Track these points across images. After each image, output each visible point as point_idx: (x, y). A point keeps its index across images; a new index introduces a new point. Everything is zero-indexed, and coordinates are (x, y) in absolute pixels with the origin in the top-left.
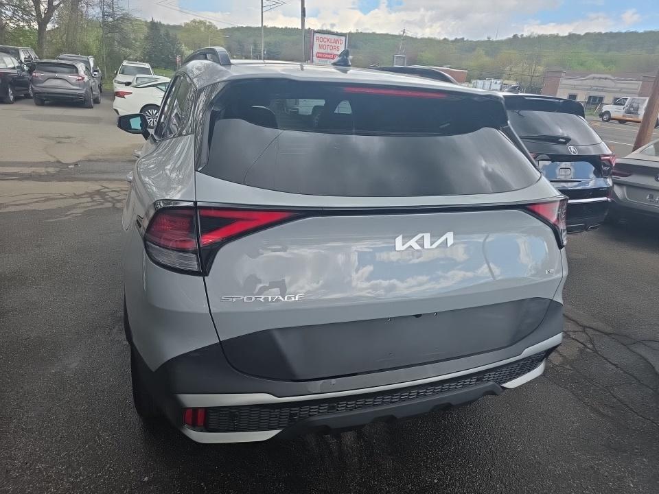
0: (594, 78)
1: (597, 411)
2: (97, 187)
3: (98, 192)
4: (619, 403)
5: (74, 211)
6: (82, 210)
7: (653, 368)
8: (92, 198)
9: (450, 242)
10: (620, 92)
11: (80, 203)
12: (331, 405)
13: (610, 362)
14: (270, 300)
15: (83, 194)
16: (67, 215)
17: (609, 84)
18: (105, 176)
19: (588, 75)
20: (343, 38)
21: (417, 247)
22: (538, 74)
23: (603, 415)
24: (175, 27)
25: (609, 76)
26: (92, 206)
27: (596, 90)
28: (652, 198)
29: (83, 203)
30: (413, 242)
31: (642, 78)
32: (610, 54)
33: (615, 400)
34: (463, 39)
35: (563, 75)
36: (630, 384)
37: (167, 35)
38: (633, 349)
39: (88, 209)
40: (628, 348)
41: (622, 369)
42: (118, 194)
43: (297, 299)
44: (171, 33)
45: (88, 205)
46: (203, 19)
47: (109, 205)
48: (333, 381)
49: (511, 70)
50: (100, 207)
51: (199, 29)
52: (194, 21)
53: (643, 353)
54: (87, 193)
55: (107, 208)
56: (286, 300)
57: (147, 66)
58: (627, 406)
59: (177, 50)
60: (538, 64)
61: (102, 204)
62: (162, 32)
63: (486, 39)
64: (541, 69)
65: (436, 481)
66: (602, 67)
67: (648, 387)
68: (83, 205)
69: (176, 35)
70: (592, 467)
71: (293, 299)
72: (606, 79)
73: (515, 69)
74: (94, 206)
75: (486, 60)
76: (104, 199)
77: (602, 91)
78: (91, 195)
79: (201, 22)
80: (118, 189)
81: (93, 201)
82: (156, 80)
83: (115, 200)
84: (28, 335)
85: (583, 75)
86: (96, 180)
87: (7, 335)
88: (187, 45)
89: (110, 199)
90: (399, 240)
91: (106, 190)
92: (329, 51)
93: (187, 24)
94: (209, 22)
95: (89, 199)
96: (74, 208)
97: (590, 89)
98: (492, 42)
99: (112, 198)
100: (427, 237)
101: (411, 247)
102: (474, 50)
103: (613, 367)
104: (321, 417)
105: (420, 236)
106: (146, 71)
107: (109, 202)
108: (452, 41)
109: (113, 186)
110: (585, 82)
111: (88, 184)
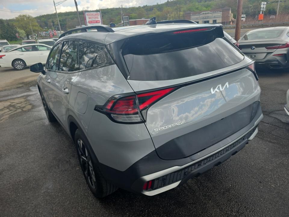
0: (203, 14)
1: (271, 142)
2: (8, 103)
3: (10, 106)
4: (277, 137)
5: (4, 117)
6: (8, 116)
7: (281, 121)
8: (9, 109)
9: (228, 86)
10: (215, 17)
11: (4, 113)
12: (199, 164)
13: (265, 123)
14: (173, 126)
15: (3, 108)
16: (1, 120)
17: (210, 15)
18: (9, 97)
19: (201, 13)
20: (99, 13)
21: (218, 91)
22: (181, 16)
23: (274, 143)
24: (10, 20)
25: (209, 12)
26: (11, 113)
27: (205, 18)
28: (252, 56)
29: (6, 112)
30: (216, 90)
31: (221, 10)
32: (206, 3)
33: (274, 136)
34: (147, 5)
35: (191, 14)
36: (276, 129)
37: (8, 25)
38: (271, 116)
39: (10, 115)
40: (269, 116)
41: (271, 124)
42: (21, 104)
43: (183, 123)
44: (10, 23)
45: (9, 113)
46: (24, 14)
47: (20, 110)
48: (199, 154)
49: (170, 16)
50: (16, 112)
51: (24, 19)
52: (20, 16)
53: (274, 116)
54: (5, 107)
55: (19, 112)
56: (179, 124)
57: (5, 41)
58: (280, 137)
59: (15, 31)
60: (180, 11)
61: (16, 111)
62: (5, 24)
63: (157, 4)
64: (182, 13)
65: (231, 186)
66: (205, 9)
67: (283, 128)
68: (6, 113)
69: (13, 24)
70: (280, 163)
71: (182, 123)
72: (208, 13)
73: (171, 15)
74: (12, 112)
75: (158, 13)
76: (15, 108)
77: (208, 18)
78: (8, 107)
79: (24, 16)
80: (20, 102)
81: (11, 110)
82: (16, 47)
83: (21, 107)
84: (19, 180)
85: (199, 13)
86: (6, 100)
87: (8, 183)
88: (19, 27)
89: (18, 108)
90: (212, 90)
91: (14, 104)
92: (94, 20)
93: (17, 18)
94: (28, 15)
95: (8, 110)
96: (3, 116)
97: (203, 19)
98: (159, 5)
99: (19, 107)
100: (220, 86)
101: (216, 91)
102: (153, 9)
103: (267, 124)
104: (195, 171)
105: (218, 86)
106: (6, 44)
107: (19, 109)
108: (142, 7)
109: (16, 101)
110: (201, 16)
111: (3, 103)
